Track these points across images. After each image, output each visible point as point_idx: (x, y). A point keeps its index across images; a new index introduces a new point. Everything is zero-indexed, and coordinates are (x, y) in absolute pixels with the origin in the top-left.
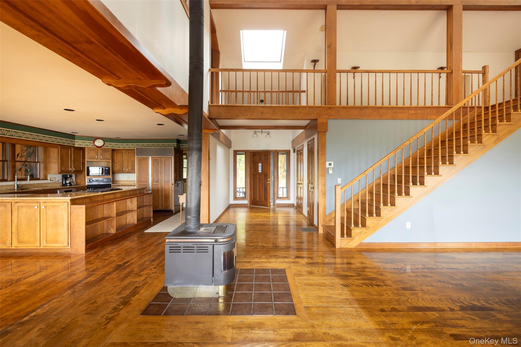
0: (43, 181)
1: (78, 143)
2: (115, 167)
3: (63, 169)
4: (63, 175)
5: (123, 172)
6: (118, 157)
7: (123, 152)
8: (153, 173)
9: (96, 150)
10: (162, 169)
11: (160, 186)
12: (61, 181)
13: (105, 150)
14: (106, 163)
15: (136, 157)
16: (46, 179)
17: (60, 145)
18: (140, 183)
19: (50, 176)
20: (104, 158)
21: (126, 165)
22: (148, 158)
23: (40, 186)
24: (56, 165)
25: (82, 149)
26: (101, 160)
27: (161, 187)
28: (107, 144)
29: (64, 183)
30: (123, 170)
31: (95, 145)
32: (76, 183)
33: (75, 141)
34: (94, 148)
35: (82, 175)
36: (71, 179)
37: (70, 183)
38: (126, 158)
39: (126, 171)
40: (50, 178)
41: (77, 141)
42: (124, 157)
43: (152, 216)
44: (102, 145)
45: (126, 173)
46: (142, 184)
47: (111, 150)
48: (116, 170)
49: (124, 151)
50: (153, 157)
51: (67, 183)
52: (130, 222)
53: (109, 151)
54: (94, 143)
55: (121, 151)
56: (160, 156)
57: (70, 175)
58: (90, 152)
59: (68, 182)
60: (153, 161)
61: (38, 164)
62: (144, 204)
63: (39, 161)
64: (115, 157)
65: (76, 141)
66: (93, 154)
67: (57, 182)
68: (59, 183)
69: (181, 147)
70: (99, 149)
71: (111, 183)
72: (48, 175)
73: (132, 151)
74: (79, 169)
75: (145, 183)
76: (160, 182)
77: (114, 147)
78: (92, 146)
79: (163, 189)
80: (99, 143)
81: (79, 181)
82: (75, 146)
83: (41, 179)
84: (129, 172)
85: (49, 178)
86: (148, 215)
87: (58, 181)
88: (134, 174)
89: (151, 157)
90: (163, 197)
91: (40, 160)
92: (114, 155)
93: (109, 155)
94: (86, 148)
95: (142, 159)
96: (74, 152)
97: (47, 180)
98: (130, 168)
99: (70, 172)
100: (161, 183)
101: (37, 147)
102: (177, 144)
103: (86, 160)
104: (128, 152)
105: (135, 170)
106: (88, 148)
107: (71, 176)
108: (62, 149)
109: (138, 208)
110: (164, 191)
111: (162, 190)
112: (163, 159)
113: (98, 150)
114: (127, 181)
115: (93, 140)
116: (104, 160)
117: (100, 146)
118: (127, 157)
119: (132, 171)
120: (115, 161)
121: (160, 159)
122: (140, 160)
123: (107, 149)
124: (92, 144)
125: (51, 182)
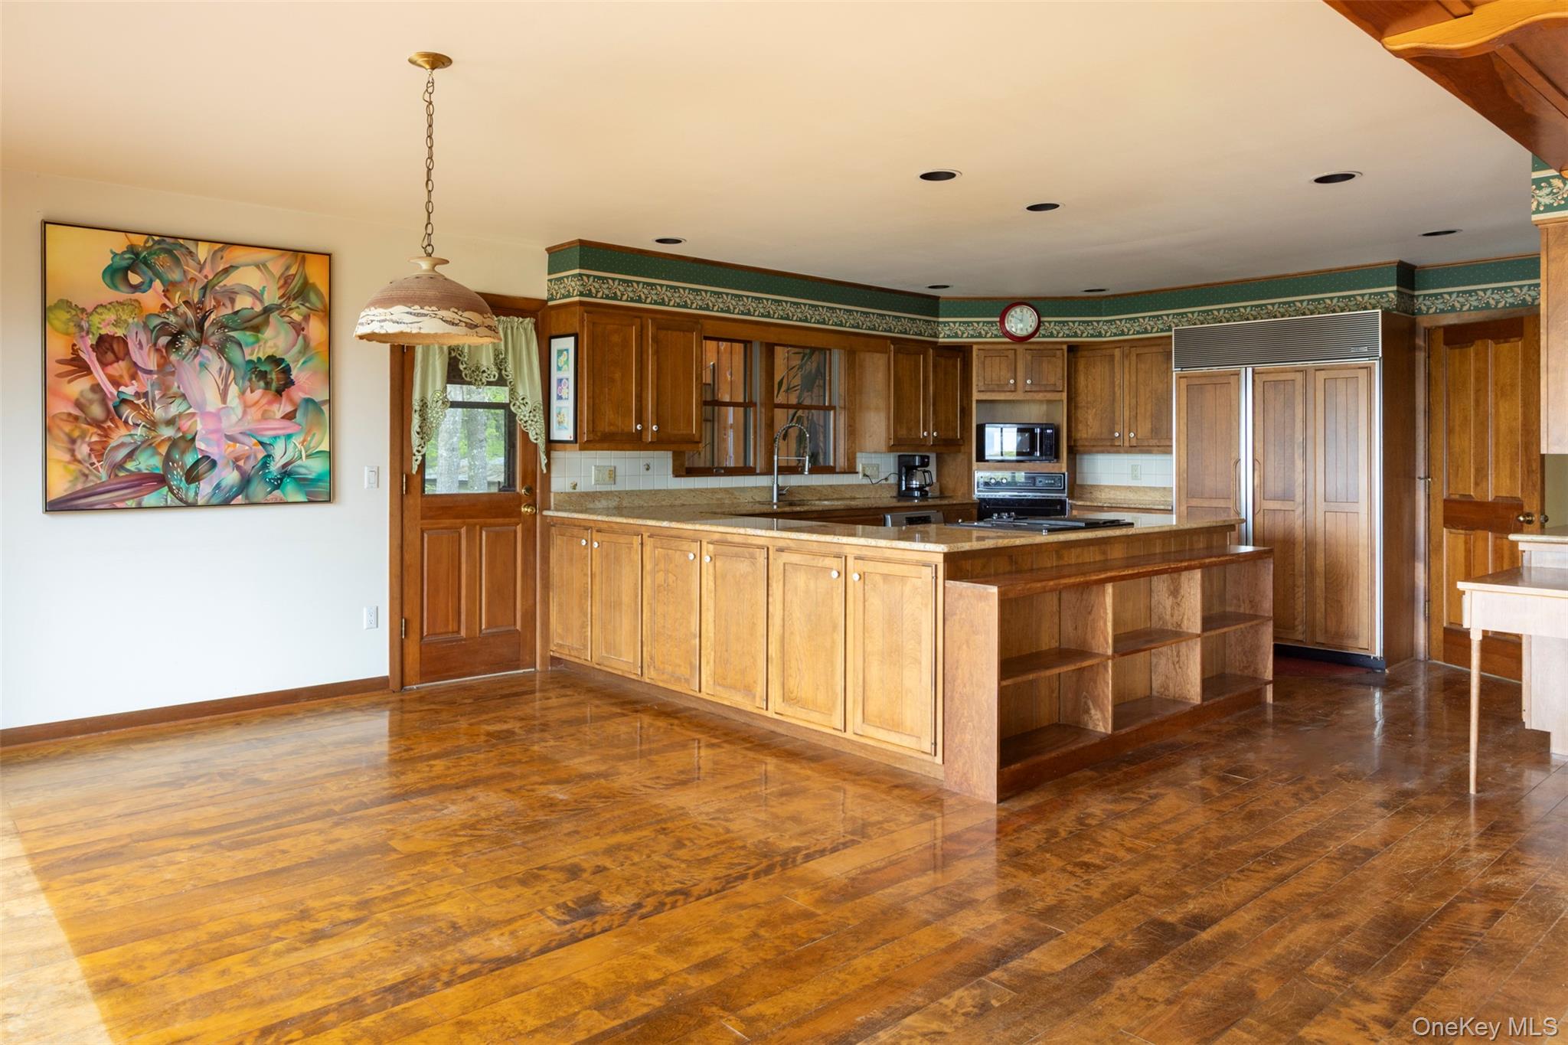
0: (846, 476)
1: (951, 330)
2: (1080, 427)
3: (903, 433)
4: (899, 456)
5: (1111, 446)
6: (1093, 381)
7: (1112, 356)
8: (1259, 451)
9: (1011, 354)
10: (1310, 432)
11: (1299, 523)
12: (893, 480)
13: (1044, 352)
14: (1044, 407)
15: (1175, 372)
16: (851, 470)
17: (894, 340)
18: (1194, 502)
19: (864, 461)
20: (1039, 387)
21: (1127, 413)
22: (1238, 374)
23: (835, 496)
24: (883, 415)
25: (961, 353)
26: (1029, 396)
27: (1305, 525)
28: (1050, 322)
29: (904, 488)
30: (1113, 439)
31: (1007, 334)
32: (941, 491)
33: (938, 322)
34: (1004, 347)
35: (961, 457)
36: (924, 472)
37: (921, 489)
38: (1126, 383)
39: (1127, 444)
40: (864, 470)
41: (944, 323)
42: (1118, 376)
43: (1269, 674)
44: (1031, 330)
45: (1126, 452)
46: (1206, 504)
47: (1065, 347)
48: (1085, 436)
49: (1117, 352)
50: (1259, 367)
51: (912, 488)
52: (1167, 688)
53: (1059, 353)
54: (1002, 322)
55: (1104, 352)
56: (1299, 364)
57: (923, 458)
58: (988, 361)
59: (915, 484)
60: (1259, 389)
61: (832, 413)
62: (1229, 609)
63: (833, 404)
64: (1082, 380)
65: (941, 320)
66: (998, 371)
67: (884, 482)
68: (890, 486)
69: (1421, 304)
70: (1020, 348)
71: (1064, 496)
72: (858, 455)
73: (1154, 349)
74: (950, 435)
75: (1222, 504)
76: (1299, 498)
77: (1076, 335)
78: (996, 336)
79: (1320, 538)
80: (1021, 322)
81: (949, 482)
82: (940, 340)
83: (837, 470)
84: (1138, 448)
85: (860, 468)
86: (1246, 668)
87: (886, 479)
88: (1166, 457)
89: (1250, 370)
90: (1320, 583)
91: (835, 403)
92: (1076, 371)
93: (1055, 372)
94: (975, 347)
95: (1203, 381)
96: (935, 366)
97: (854, 475)
98: (1145, 428)
99: (920, 444)
100: (1305, 502)
101: (828, 352)
102: (1399, 293)
103: (976, 396)
104: (1137, 355)
105: (1171, 439)
106: (981, 347)
107: (925, 462)
108: (900, 356)
109: (1204, 629)
110: (1320, 547)
111: (1310, 544)
112: (1321, 375)
113: (1015, 350)
114: (1129, 488)
115: (999, 312)
116: (1040, 396)
117: (1024, 333)
118: (1134, 379)
119: (1155, 442)
120: (1082, 399)
121: (1299, 377)
122: (1193, 389)
123: (1051, 347)
124: (995, 330)
125: (866, 481)
